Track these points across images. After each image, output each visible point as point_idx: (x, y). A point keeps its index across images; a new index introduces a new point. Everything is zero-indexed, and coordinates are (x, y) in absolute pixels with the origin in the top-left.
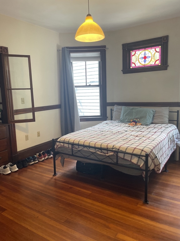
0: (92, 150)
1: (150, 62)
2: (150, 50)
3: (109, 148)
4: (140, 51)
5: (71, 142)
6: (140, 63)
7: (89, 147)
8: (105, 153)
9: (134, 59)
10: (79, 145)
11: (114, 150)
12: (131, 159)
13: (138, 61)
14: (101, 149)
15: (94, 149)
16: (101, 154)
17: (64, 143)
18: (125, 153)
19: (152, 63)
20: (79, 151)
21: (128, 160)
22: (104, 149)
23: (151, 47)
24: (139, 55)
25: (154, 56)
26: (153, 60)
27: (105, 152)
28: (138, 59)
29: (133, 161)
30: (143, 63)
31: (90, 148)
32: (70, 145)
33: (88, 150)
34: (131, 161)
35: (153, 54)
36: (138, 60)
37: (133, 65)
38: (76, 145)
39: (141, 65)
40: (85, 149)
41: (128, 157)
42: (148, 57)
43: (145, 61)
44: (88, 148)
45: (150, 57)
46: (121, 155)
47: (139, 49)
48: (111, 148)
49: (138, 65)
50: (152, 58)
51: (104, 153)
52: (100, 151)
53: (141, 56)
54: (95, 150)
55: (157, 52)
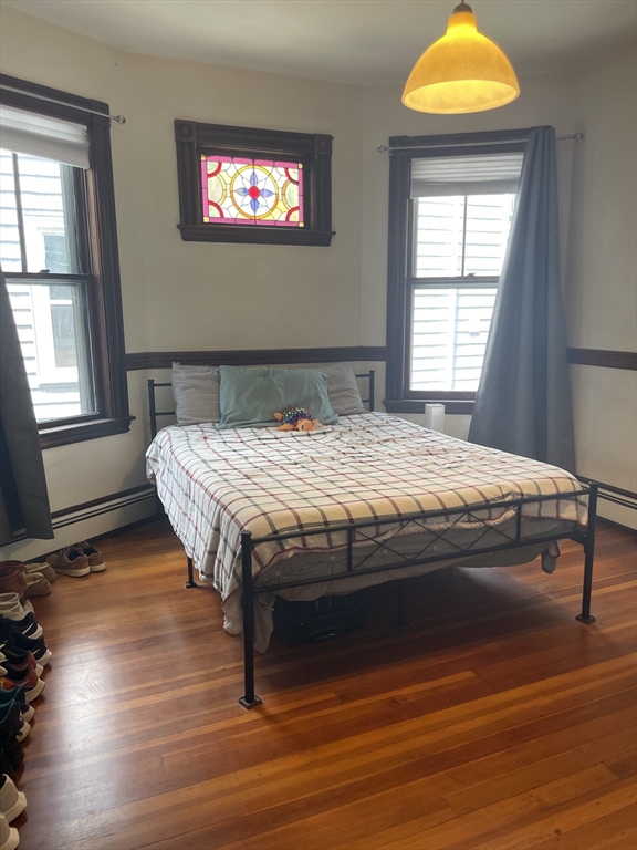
0: (438, 525)
1: (272, 210)
2: (269, 169)
3: (494, 499)
4: (239, 166)
5: (340, 521)
6: (238, 209)
7: (424, 515)
8: (482, 521)
9: (214, 188)
10: (377, 522)
11: (508, 499)
12: (558, 512)
13: (229, 201)
14: (467, 510)
15: (443, 518)
16: (474, 525)
17: (302, 535)
18: (540, 499)
19: (279, 216)
20: (382, 545)
21: (552, 518)
22: (478, 507)
23: (274, 160)
24: (233, 178)
25: (284, 194)
26: (280, 204)
27: (483, 514)
28: (231, 192)
29: (564, 515)
30: (250, 212)
31: (429, 520)
32: (334, 536)
33: (422, 530)
34: (558, 517)
35: (280, 184)
36: (232, 197)
37: (214, 212)
38: (365, 524)
39: (240, 216)
40: (412, 528)
41: (548, 510)
42: (265, 193)
43: (255, 206)
44: (420, 521)
45: (270, 193)
46: (530, 510)
47: (233, 155)
48: (500, 498)
49: (231, 213)
50: (277, 200)
51: (479, 520)
52: (465, 517)
53: (238, 184)
54: (447, 521)
55: (290, 179)
